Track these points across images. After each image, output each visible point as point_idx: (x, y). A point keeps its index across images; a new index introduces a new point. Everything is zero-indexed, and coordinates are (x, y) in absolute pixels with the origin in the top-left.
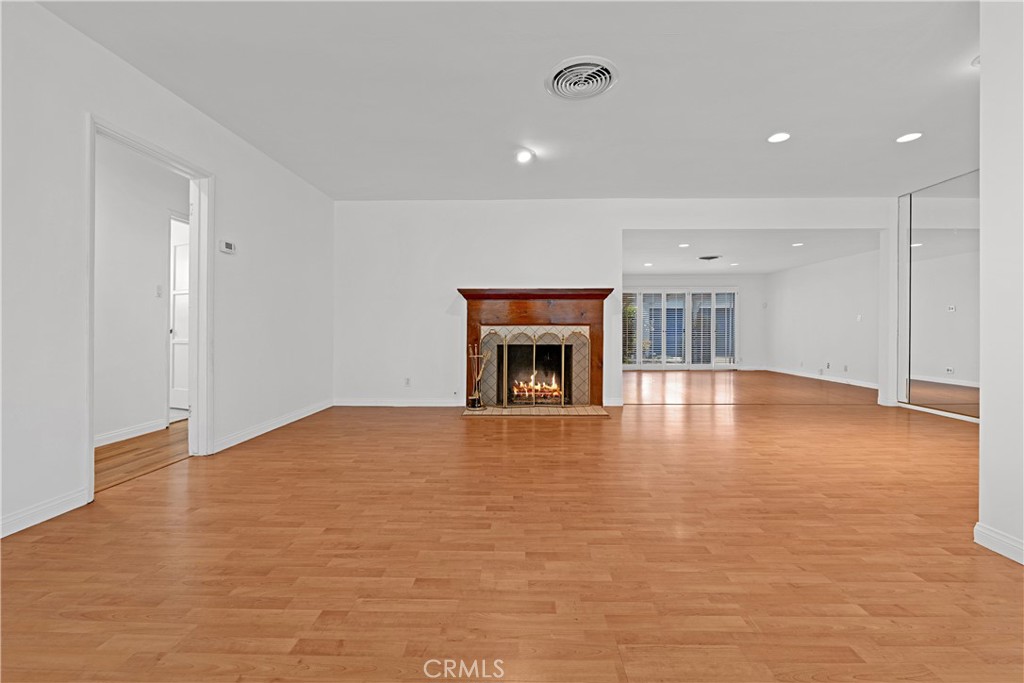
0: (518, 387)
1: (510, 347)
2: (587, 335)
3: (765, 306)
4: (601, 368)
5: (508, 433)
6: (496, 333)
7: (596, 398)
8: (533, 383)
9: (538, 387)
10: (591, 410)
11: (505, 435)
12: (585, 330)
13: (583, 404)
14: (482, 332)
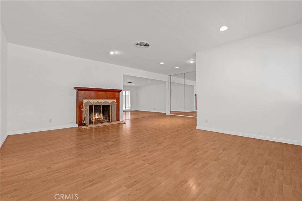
0: (92, 118)
1: (95, 106)
2: (116, 102)
3: (136, 95)
4: (119, 111)
5: (111, 129)
6: (90, 102)
7: (118, 119)
8: (97, 116)
9: (98, 118)
10: (117, 122)
11: (110, 130)
12: (115, 100)
13: (114, 121)
14: (84, 102)
